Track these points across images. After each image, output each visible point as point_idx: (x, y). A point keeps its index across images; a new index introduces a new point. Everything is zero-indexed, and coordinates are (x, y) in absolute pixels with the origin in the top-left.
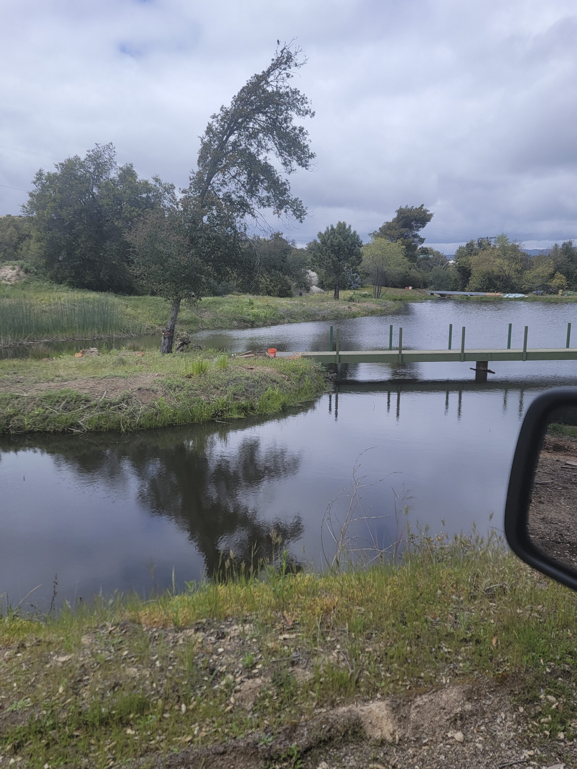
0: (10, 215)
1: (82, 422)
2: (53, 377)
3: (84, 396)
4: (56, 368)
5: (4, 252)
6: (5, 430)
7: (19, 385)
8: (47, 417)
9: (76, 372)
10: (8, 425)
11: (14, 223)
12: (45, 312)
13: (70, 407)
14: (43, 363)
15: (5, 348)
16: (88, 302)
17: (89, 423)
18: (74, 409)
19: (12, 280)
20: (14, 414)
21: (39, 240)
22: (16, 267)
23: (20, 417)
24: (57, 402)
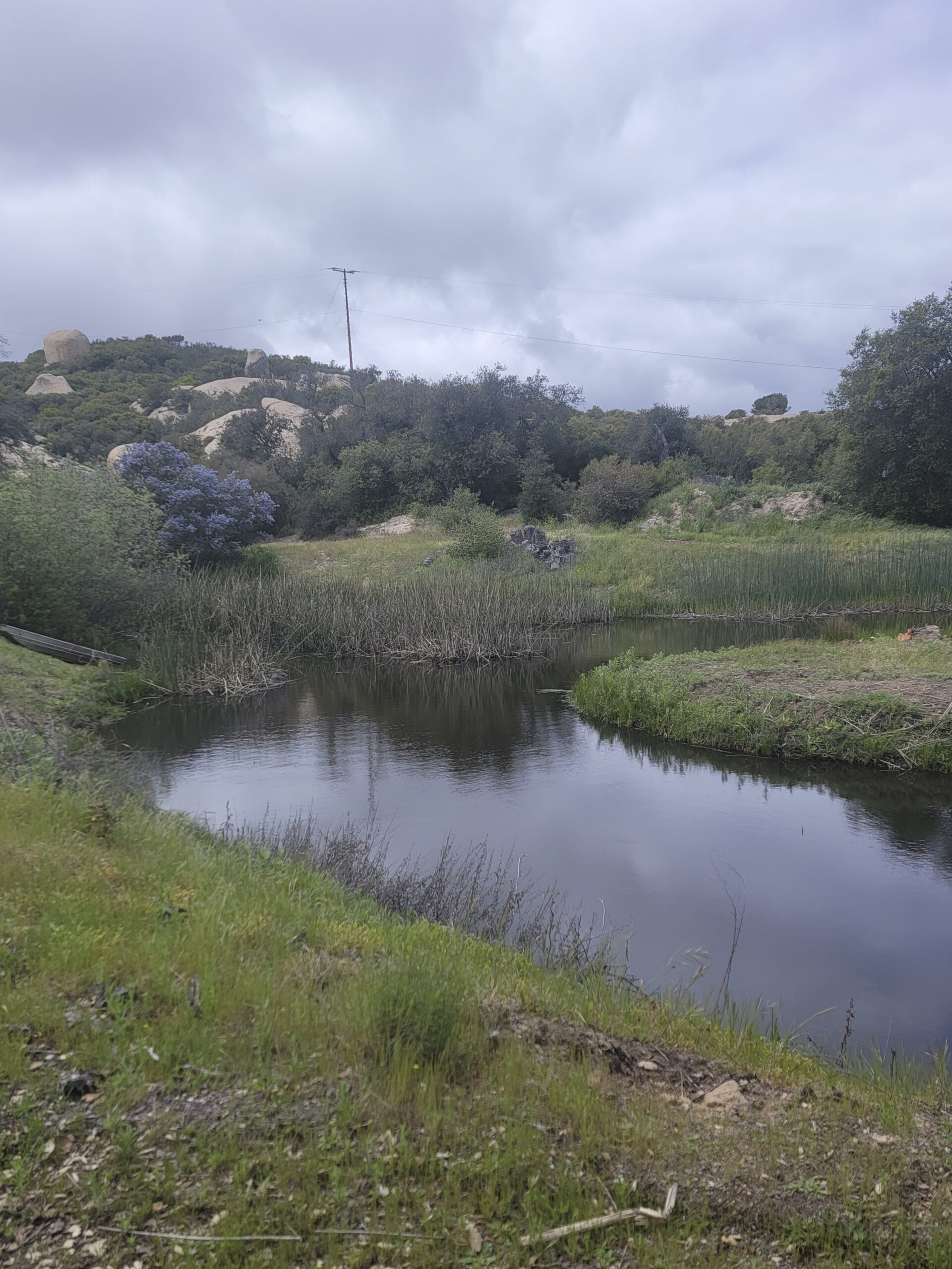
0: (807, 412)
1: (904, 752)
2: (858, 671)
3: (910, 706)
4: (866, 656)
5: (793, 470)
6: (776, 750)
7: (802, 681)
8: (845, 737)
9: (898, 666)
10: (781, 742)
11: (813, 423)
12: (850, 564)
13: (885, 724)
14: (842, 648)
15: (782, 622)
16: (928, 547)
17: (918, 755)
18: (891, 728)
19: (802, 513)
20: (791, 726)
21: (850, 447)
22: (810, 493)
23: (800, 731)
24: (863, 713)
